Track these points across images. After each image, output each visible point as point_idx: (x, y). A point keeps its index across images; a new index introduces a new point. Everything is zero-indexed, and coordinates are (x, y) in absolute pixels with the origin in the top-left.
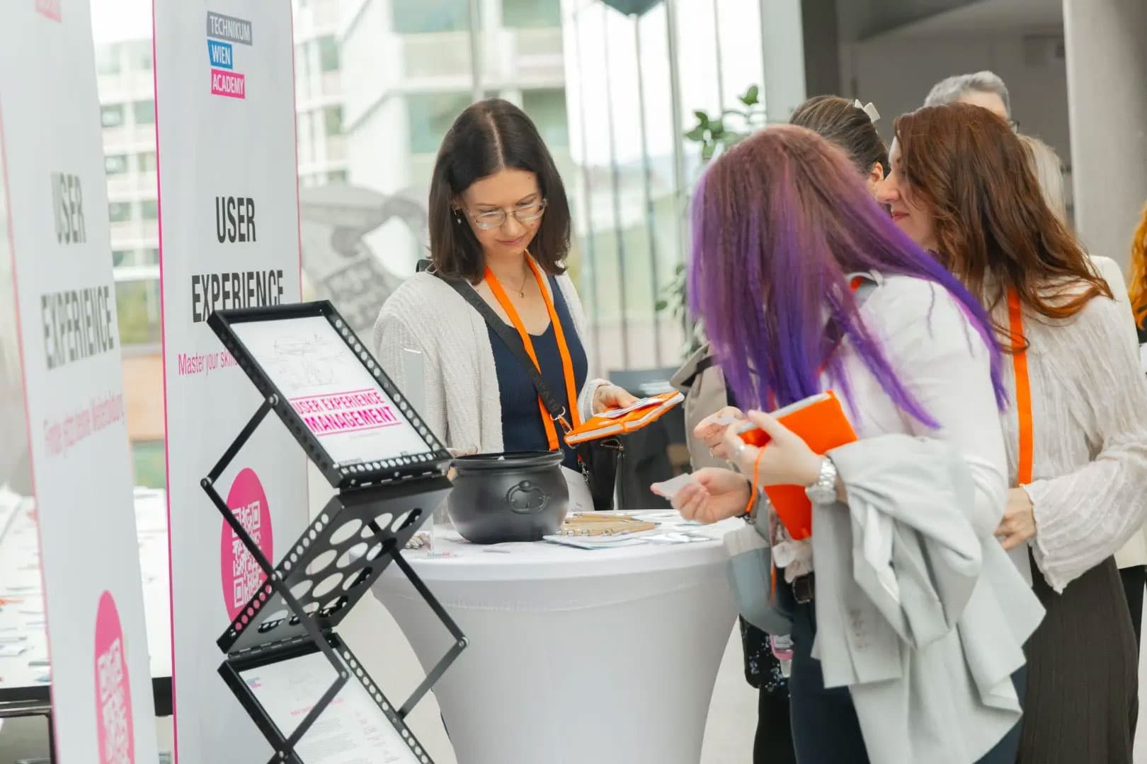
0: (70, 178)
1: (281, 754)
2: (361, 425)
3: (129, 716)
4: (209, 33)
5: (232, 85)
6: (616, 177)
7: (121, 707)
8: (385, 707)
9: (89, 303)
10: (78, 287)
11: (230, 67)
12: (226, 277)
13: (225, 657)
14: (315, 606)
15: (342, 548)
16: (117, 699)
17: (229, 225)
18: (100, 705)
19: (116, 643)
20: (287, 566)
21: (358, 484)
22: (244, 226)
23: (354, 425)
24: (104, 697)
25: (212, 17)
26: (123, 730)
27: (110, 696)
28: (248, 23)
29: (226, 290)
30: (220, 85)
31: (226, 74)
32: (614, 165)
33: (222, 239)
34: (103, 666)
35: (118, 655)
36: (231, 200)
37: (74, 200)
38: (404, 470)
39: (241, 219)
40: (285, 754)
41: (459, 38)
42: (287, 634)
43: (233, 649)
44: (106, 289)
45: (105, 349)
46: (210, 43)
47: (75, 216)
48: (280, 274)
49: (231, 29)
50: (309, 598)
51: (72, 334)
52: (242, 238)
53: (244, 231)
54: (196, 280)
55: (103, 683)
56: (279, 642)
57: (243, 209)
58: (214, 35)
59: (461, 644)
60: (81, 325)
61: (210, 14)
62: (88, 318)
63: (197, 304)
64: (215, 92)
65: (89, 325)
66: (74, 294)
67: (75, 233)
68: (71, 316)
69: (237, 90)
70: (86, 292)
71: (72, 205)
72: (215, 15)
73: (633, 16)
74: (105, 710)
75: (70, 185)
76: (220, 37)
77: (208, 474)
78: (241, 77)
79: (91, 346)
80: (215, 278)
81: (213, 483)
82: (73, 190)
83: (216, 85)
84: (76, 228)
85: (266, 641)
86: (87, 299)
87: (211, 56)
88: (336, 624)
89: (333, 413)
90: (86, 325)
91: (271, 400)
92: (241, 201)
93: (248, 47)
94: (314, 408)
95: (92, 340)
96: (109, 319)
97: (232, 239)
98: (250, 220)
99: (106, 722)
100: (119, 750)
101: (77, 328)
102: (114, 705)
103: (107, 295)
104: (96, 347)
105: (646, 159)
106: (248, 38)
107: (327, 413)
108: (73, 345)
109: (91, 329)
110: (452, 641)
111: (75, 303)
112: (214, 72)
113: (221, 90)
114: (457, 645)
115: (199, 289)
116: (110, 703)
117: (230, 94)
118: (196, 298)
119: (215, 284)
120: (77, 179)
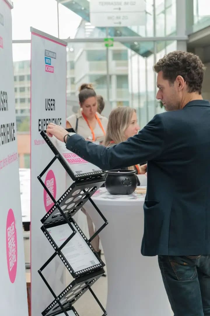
0: (4, 92)
1: (57, 252)
2: (81, 162)
3: (16, 243)
4: (45, 55)
5: (50, 69)
6: (139, 96)
7: (14, 241)
8: (85, 239)
9: (8, 128)
10: (5, 124)
11: (50, 64)
12: (47, 120)
13: (43, 225)
14: (67, 211)
15: (75, 197)
16: (13, 239)
17: (48, 106)
18: (7, 242)
19: (13, 223)
20: (60, 201)
21: (80, 180)
22: (52, 106)
23: (80, 162)
24: (9, 239)
25: (46, 51)
26: (14, 248)
27: (11, 238)
28: (55, 53)
29: (47, 123)
30: (48, 69)
31: (49, 66)
32: (139, 93)
33: (46, 110)
34: (9, 230)
35: (13, 227)
36: (49, 100)
37: (5, 98)
38: (93, 176)
39: (52, 105)
40: (58, 252)
41: (104, 62)
42: (60, 218)
43: (45, 222)
44: (13, 123)
45: (12, 140)
46: (45, 58)
47: (5, 103)
48: (61, 119)
49: (51, 54)
50: (66, 209)
51: (3, 137)
52: (52, 109)
53: (52, 108)
54: (40, 120)
55: (9, 235)
56: (58, 221)
57: (52, 102)
58: (46, 56)
59: (106, 223)
60: (6, 134)
61: (46, 50)
62: (8, 132)
63: (40, 127)
64: (46, 71)
65: (8, 134)
66: (4, 125)
67: (5, 108)
68: (3, 132)
69: (52, 71)
70: (7, 125)
71: (4, 100)
72: (47, 50)
73: (145, 57)
74: (9, 243)
75: (4, 94)
76: (48, 56)
77: (39, 175)
78: (53, 67)
79: (8, 140)
80: (44, 120)
81: (41, 177)
82: (5, 96)
83: (47, 69)
84: (5, 107)
85: (54, 220)
86: (8, 126)
87: (46, 62)
88: (73, 216)
89: (74, 158)
90: (7, 134)
91: (57, 156)
92: (52, 100)
93: (55, 59)
94: (69, 157)
95: (9, 138)
96: (14, 132)
97: (49, 110)
98: (54, 105)
99: (9, 247)
100: (13, 253)
101: (4, 135)
102: (11, 241)
103: (14, 125)
104: (10, 140)
105: (147, 91)
106: (55, 57)
107: (73, 158)
108: (3, 140)
109: (9, 135)
110: (104, 222)
111: (4, 128)
112: (46, 66)
113: (48, 70)
114: (105, 224)
115: (40, 123)
116: (11, 240)
117: (50, 72)
118: (40, 125)
119: (44, 121)
120: (6, 93)
